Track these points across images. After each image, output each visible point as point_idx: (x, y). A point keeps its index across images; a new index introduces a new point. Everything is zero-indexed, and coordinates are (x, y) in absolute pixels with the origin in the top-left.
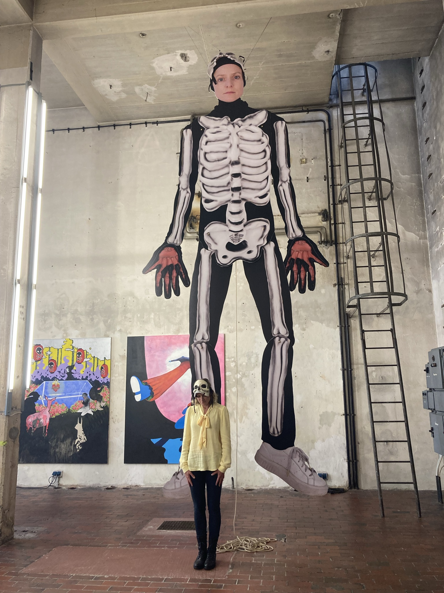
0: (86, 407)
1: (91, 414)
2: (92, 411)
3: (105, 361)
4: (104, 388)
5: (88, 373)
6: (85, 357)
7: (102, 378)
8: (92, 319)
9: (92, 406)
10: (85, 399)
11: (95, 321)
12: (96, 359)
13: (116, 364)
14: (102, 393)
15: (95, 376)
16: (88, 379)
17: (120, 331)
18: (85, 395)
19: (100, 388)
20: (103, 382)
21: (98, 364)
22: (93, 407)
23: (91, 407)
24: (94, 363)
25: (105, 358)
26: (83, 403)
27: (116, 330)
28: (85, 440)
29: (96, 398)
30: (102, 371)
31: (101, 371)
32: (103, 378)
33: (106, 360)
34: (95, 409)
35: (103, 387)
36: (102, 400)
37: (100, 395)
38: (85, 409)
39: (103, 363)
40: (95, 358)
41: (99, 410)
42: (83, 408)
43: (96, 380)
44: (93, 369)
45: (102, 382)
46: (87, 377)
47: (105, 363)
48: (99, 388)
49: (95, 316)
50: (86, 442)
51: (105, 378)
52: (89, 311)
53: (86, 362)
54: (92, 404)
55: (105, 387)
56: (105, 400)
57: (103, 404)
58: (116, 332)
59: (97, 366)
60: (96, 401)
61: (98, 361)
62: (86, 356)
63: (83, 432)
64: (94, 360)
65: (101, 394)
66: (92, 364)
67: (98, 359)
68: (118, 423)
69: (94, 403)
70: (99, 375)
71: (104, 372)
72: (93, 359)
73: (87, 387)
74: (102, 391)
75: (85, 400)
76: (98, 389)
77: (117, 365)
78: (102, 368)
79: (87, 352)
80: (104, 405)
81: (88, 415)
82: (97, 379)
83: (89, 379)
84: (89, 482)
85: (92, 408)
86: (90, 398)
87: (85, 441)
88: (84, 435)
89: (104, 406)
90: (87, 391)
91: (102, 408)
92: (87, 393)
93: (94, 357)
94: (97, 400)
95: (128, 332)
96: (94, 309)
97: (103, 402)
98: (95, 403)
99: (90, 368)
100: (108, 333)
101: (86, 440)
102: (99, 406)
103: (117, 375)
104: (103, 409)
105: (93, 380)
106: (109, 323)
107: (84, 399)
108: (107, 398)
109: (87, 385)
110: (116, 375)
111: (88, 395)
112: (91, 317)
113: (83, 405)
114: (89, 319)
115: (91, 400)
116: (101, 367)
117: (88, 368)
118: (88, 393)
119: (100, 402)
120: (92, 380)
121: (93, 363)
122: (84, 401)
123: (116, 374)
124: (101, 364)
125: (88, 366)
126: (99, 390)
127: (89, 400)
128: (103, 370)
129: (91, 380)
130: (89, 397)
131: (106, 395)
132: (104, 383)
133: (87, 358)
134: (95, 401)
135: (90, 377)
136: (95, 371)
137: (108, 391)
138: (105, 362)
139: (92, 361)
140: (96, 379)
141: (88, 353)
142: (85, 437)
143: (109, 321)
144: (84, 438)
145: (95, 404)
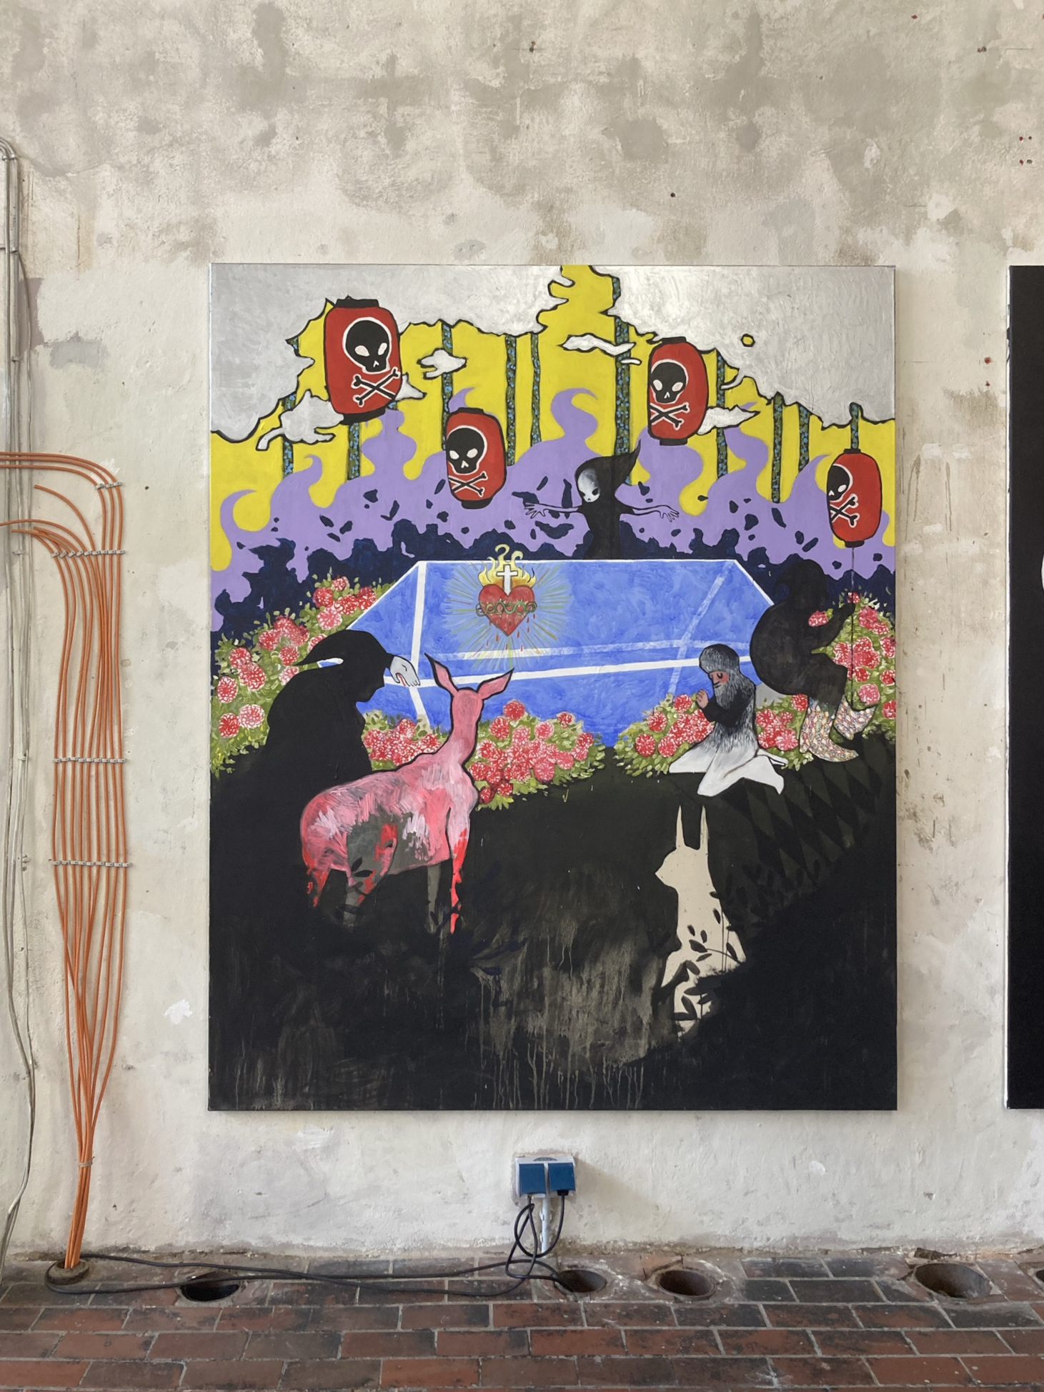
0: (727, 742)
1: (773, 789)
2: (777, 768)
3: (855, 431)
4: (858, 611)
5: (734, 507)
6: (713, 400)
7: (840, 544)
8: (749, 138)
9: (778, 734)
10: (722, 684)
11: (772, 147)
12: (791, 418)
13: (931, 451)
14: (843, 648)
15: (790, 533)
16: (738, 549)
17: (953, 223)
18: (717, 656)
19: (830, 612)
20: (848, 573)
21: (804, 446)
22: (779, 738)
23: (767, 740)
24: (778, 443)
25: (856, 409)
26: (711, 712)
27: (925, 216)
28: (734, 957)
29: (799, 681)
30: (838, 495)
31: (829, 498)
32: (848, 545)
33: (861, 422)
34: (800, 756)
35: (850, 609)
36: (842, 692)
37: (826, 659)
38: (720, 755)
39: (842, 440)
40: (786, 411)
41: (827, 757)
42: (706, 744)
43: (794, 558)
44: (776, 483)
45: (837, 575)
46: (730, 538)
47: (855, 439)
48: (823, 610)
49: (765, 115)
50: (737, 969)
51: (861, 543)
52: (721, 75)
53: (720, 431)
54: (776, 722)
55: (866, 603)
56: (869, 694)
57: (853, 722)
58: (922, 234)
59: (804, 462)
60: (804, 698)
61: (804, 426)
62: (721, 394)
63: (716, 904)
64: (778, 422)
65: (835, 652)
66: (766, 448)
67: (805, 414)
68: (953, 844)
69: (788, 715)
70: (815, 523)
71: (852, 502)
72: (767, 412)
73: (734, 605)
74: (844, 635)
75: (719, 692)
76: (816, 620)
77: (935, 464)
78: (836, 477)
79: (722, 363)
80: (858, 726)
81: (745, 791)
82: (806, 549)
83: (744, 548)
84: (760, 1223)
85: (771, 747)
86: (757, 680)
87: (732, 964)
88: (727, 923)
89: (858, 735)
90: (735, 629)
91: (845, 744)
92: (732, 646)
93: (777, 401)
94: (812, 695)
95: (1007, 234)
96: (762, 62)
97: (851, 705)
98: (794, 714)
99: (750, 475)
100: (864, 235)
101: (741, 955)
102: (825, 733)
103: (938, 528)
104: (850, 755)
105: (772, 561)
106: (867, 164)
107: (714, 685)
108: (879, 682)
109: (733, 592)
110: (928, 529)
111: (746, 659)
112: (737, 120)
113: (710, 726)
114: (722, 135)
115: (766, 696)
116: (832, 467)
117: (735, 473)
118: (741, 645)
119: (834, 706)
120: (765, 559)
121: (769, 439)
122: (712, 701)
123: (928, 522)
124: (828, 446)
125: (734, 463)
126: (820, 627)
127: (752, 692)
128: (841, 489)
129: (758, 555)
130: (751, 670)
131: (869, 659)
132: (852, 581)
133: (729, 404)
134: (794, 702)
135: (752, 537)
136: (785, 494)
137: (887, 631)
138: (860, 433)
139: (762, 428)
140: (798, 549)
141: (730, 374)
142: (734, 939)
143: (872, 153)
144: (729, 947)
145: (792, 720)
